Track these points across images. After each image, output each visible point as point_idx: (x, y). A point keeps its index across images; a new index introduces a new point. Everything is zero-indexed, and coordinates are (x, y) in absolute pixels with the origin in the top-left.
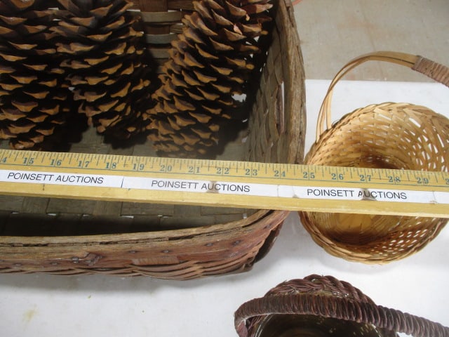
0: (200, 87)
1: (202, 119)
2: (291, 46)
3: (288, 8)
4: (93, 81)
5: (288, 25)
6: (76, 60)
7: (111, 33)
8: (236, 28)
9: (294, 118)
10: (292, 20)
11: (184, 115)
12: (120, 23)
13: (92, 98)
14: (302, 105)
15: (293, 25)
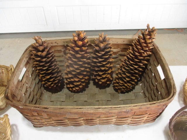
0: (134, 69)
1: (134, 78)
2: (162, 57)
3: (157, 47)
4: (103, 69)
5: (159, 52)
6: (96, 67)
7: (104, 59)
8: (145, 53)
9: (169, 75)
10: (159, 50)
11: (128, 77)
12: (107, 57)
13: (101, 73)
14: (170, 71)
15: (160, 52)
